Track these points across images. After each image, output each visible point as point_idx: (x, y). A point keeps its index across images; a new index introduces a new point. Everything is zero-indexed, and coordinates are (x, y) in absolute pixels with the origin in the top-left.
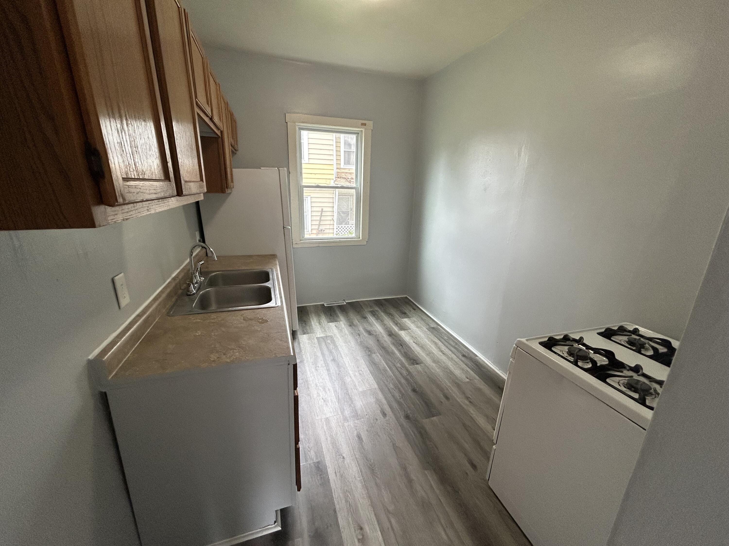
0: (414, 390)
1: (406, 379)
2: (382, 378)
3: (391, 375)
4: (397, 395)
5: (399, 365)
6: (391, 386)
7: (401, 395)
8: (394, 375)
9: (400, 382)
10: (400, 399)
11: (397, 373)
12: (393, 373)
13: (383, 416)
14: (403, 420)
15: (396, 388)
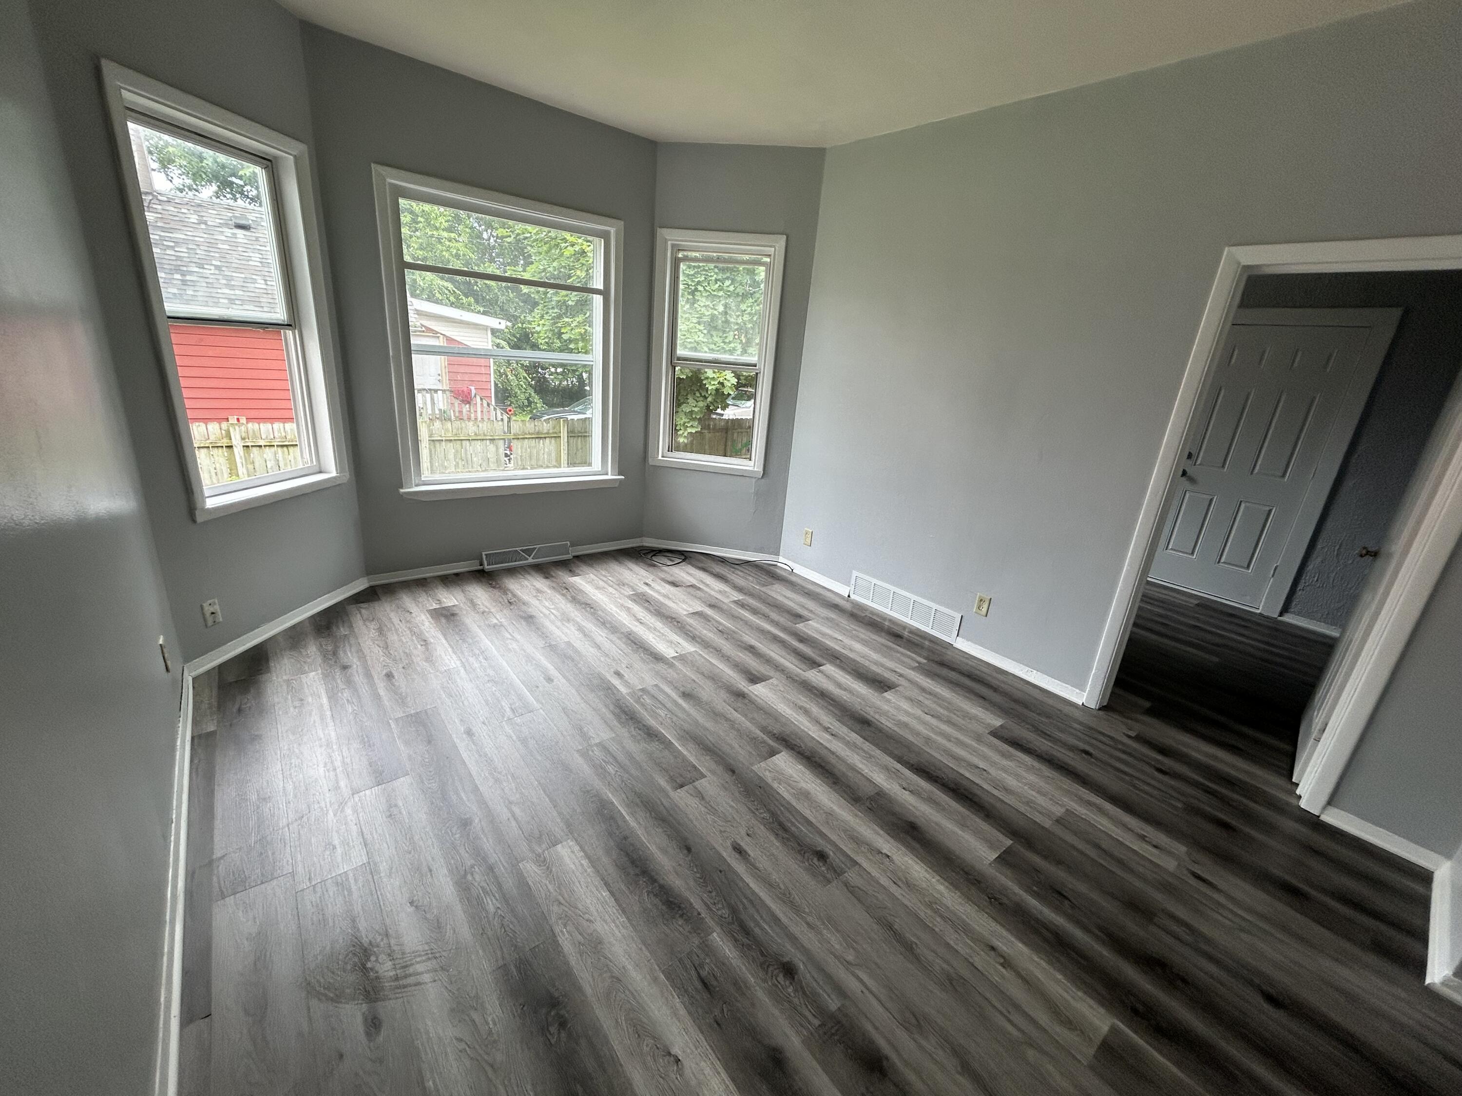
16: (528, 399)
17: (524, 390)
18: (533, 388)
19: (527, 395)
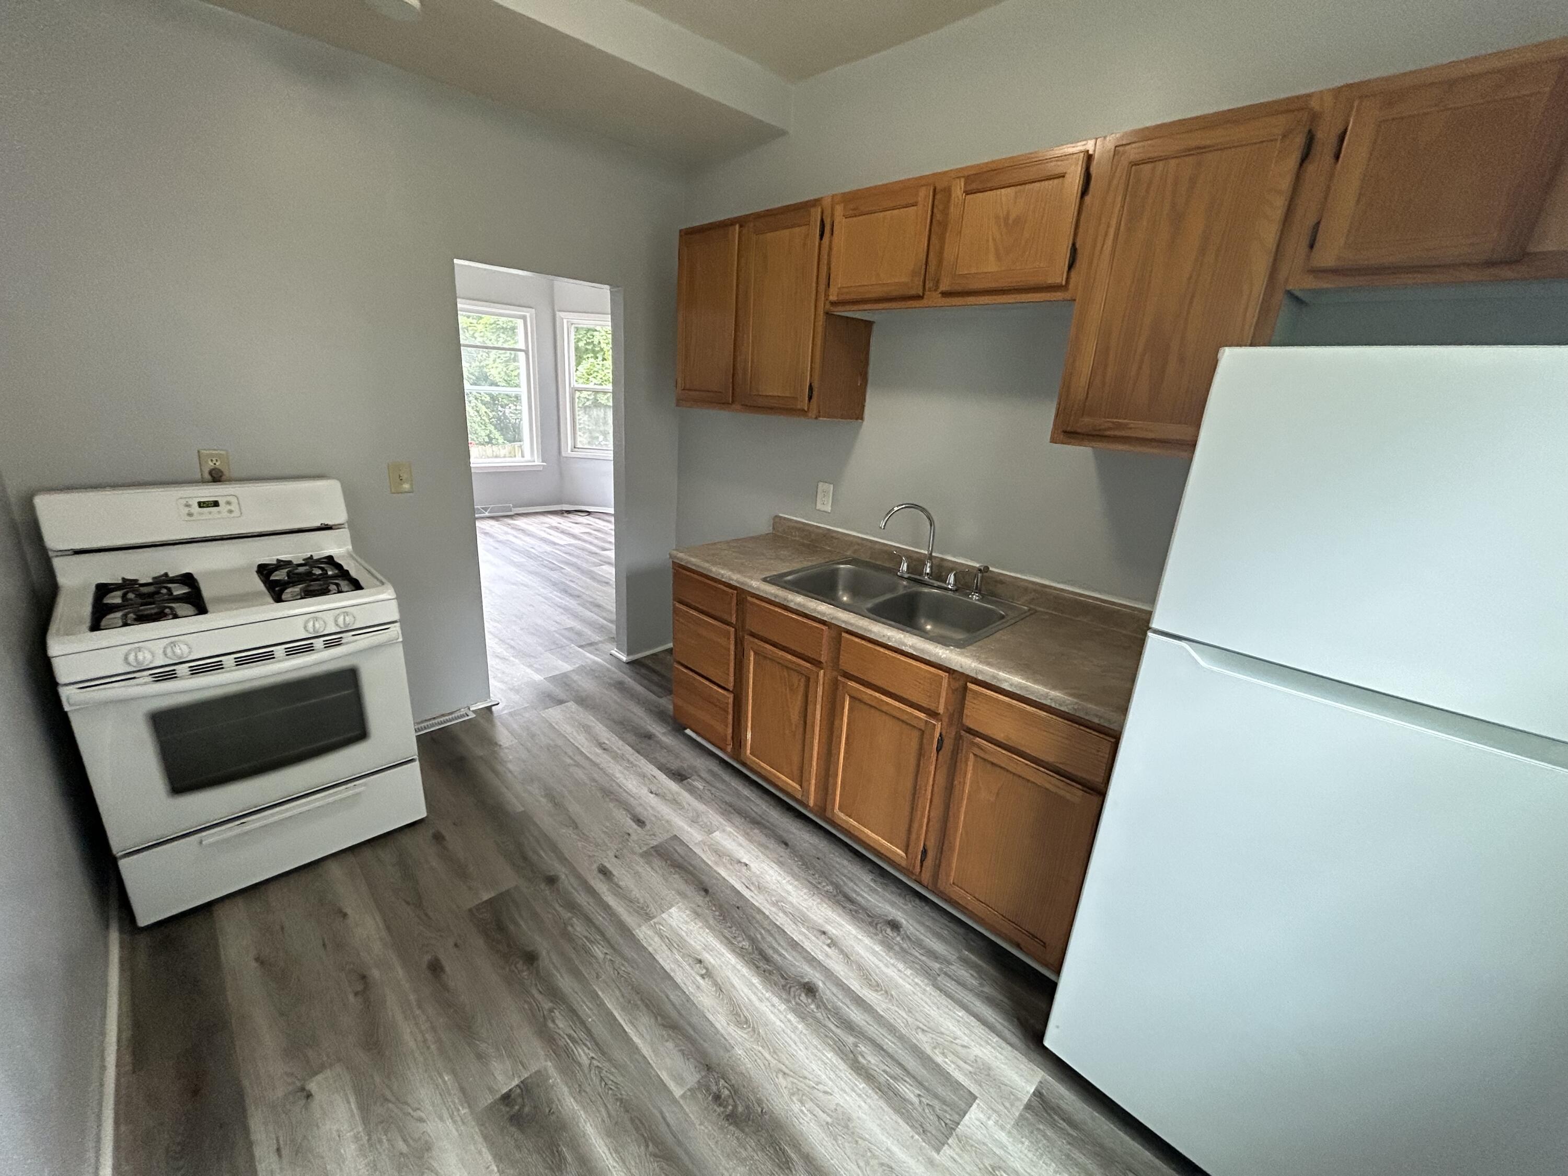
0: (531, 958)
1: (555, 994)
2: (630, 969)
3: (603, 992)
4: (579, 928)
5: (583, 1054)
6: (598, 951)
7: (570, 928)
8: (595, 997)
9: (576, 974)
10: (570, 919)
11: (586, 1009)
12: (601, 1005)
13: (605, 867)
14: (561, 871)
15: (584, 946)
16: (488, 436)
17: (483, 427)
18: (493, 425)
19: (488, 432)
